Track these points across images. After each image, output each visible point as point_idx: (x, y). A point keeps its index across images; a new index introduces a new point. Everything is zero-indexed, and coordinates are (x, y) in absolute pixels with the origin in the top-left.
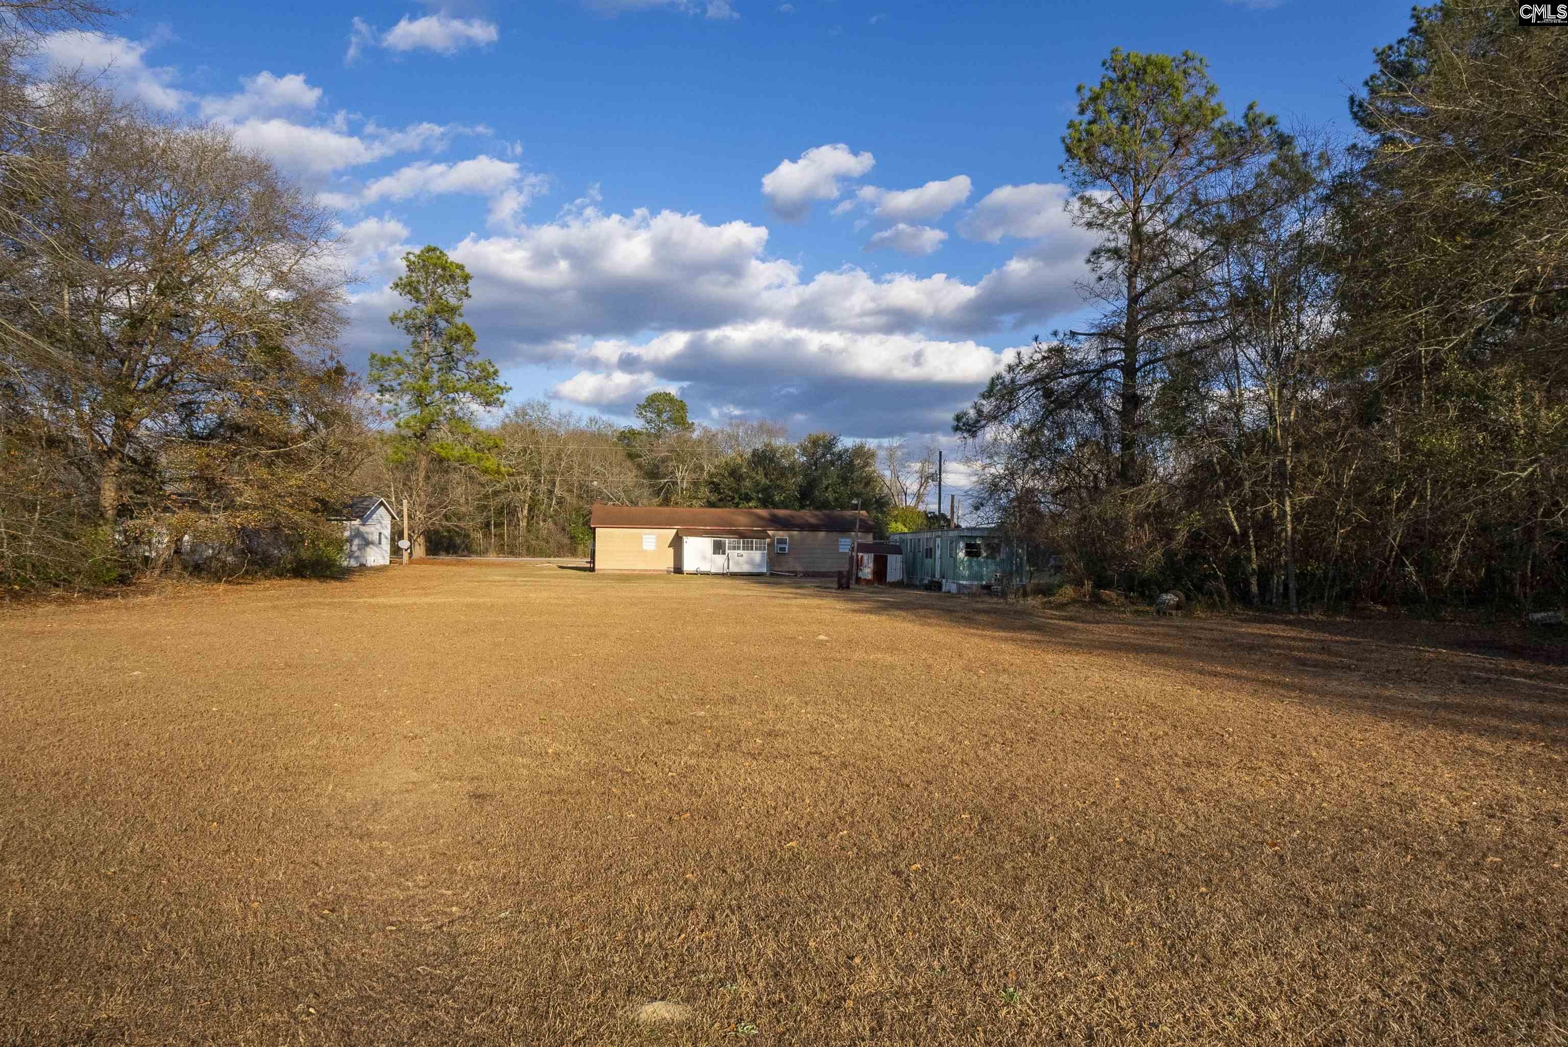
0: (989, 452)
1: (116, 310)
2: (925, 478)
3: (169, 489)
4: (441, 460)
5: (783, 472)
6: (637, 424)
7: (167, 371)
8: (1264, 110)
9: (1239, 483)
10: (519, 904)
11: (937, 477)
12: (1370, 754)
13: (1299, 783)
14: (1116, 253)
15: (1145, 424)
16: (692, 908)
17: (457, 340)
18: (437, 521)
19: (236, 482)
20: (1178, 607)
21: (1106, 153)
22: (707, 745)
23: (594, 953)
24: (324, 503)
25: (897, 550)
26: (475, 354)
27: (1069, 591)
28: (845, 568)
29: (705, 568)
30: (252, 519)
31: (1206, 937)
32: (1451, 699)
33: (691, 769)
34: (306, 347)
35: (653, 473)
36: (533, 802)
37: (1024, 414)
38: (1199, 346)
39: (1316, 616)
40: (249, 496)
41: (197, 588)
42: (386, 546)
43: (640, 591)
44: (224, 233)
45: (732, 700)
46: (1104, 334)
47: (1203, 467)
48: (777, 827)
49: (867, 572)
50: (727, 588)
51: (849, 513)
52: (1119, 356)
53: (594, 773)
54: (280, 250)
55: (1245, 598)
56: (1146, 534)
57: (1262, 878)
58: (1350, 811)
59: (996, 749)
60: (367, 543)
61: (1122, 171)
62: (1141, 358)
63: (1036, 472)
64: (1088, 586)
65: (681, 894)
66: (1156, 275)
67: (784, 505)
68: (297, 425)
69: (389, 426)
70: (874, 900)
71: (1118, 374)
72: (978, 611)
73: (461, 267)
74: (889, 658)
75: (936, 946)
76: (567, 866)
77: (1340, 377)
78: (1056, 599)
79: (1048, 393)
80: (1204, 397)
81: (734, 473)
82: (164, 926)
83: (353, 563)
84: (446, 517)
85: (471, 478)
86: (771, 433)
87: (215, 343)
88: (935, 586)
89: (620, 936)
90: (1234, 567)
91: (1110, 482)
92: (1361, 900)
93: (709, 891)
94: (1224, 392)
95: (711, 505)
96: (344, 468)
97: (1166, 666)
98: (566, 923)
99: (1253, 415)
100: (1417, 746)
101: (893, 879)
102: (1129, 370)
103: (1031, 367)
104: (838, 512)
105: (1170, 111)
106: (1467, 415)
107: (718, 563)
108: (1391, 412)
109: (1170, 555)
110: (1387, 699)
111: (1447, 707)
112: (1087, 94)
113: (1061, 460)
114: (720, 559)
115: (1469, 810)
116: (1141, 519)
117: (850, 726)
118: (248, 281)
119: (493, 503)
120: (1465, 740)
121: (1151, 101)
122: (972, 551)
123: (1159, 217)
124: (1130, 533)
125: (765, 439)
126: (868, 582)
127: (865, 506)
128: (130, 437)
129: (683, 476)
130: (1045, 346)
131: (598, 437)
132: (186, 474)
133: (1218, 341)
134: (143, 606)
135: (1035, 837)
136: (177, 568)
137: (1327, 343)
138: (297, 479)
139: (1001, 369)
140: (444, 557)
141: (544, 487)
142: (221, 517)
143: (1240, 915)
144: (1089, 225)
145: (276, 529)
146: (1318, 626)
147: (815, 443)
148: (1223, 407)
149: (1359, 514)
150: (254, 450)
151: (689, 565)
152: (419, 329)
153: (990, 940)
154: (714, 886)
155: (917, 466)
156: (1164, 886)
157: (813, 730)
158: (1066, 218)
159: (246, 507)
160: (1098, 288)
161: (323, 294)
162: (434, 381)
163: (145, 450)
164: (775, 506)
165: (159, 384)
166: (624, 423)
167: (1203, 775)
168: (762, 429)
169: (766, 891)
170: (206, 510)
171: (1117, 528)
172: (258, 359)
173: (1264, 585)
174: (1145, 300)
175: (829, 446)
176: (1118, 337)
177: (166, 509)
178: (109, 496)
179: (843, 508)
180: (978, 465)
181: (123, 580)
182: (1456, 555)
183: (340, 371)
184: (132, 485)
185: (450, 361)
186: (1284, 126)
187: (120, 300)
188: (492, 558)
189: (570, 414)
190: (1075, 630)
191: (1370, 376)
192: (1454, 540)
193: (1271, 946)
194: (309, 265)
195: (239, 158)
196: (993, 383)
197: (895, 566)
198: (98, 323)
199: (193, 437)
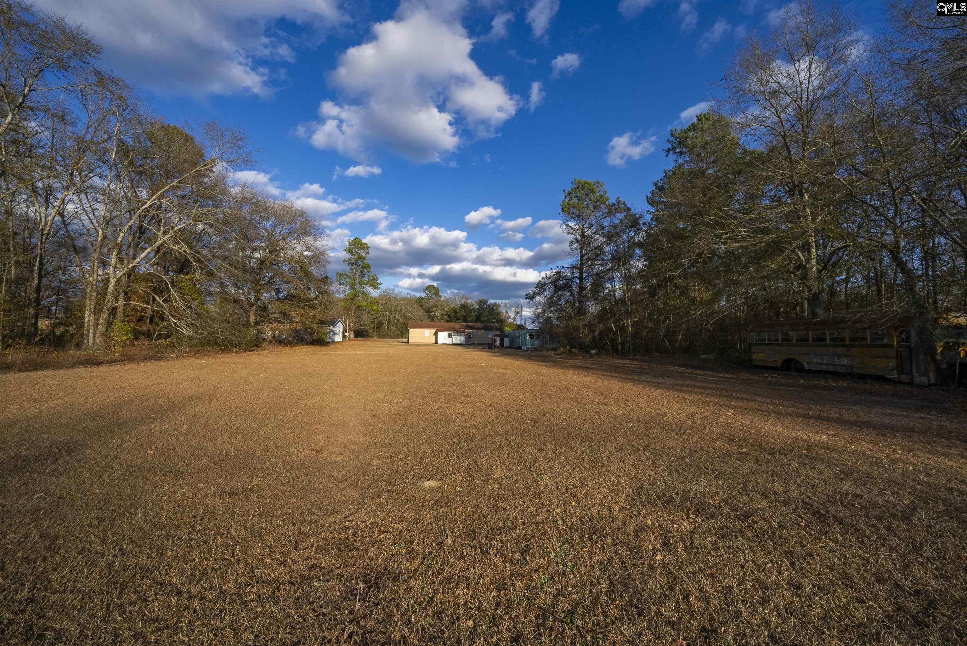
0: (537, 305)
1: (256, 258)
2: (516, 313)
3: (271, 316)
4: (359, 307)
5: (471, 311)
6: (423, 295)
7: (271, 278)
8: (622, 199)
9: (615, 315)
10: (385, 450)
11: (520, 313)
12: (653, 400)
13: (632, 409)
14: (577, 241)
15: (585, 296)
16: (441, 451)
17: (364, 268)
18: (358, 327)
19: (293, 314)
20: (596, 354)
21: (573, 210)
22: (446, 399)
23: (410, 465)
24: (321, 321)
25: (507, 336)
26: (370, 272)
27: (562, 349)
28: (491, 342)
29: (445, 342)
30: (298, 326)
31: (603, 458)
32: (678, 382)
33: (441, 407)
34: (316, 271)
35: (428, 311)
36: (390, 417)
37: (548, 293)
38: (602, 272)
39: (639, 357)
40: (297, 319)
41: (280, 348)
42: (341, 335)
43: (423, 349)
44: (290, 233)
45: (454, 385)
46: (573, 267)
47: (604, 309)
48: (468, 425)
49: (498, 343)
50: (452, 349)
51: (492, 325)
52: (577, 275)
53: (409, 409)
54: (309, 239)
55: (616, 351)
56: (586, 331)
57: (620, 439)
58: (647, 418)
59: (538, 400)
60: (335, 334)
61: (579, 216)
62: (584, 275)
63: (552, 311)
64: (568, 347)
65: (438, 447)
66: (589, 249)
67: (471, 322)
68: (313, 295)
69: (342, 296)
70: (499, 448)
71: (577, 280)
72: (533, 356)
73: (366, 244)
74: (504, 371)
75: (519, 463)
76: (401, 438)
77: (645, 282)
78: (558, 352)
79: (555, 286)
80: (603, 288)
81: (455, 311)
82: (272, 456)
83: (330, 340)
84: (361, 326)
85: (369, 313)
86: (467, 298)
87: (287, 269)
88: (520, 348)
89: (418, 460)
90: (613, 342)
91: (575, 315)
92: (650, 444)
93: (447, 446)
94: (610, 286)
95: (447, 321)
96: (328, 309)
97: (592, 373)
98: (400, 457)
99: (618, 294)
100: (668, 397)
101: (506, 442)
102: (581, 279)
103: (550, 278)
104: (489, 324)
105: (593, 198)
106: (682, 294)
107: (449, 341)
108: (661, 293)
109: (593, 338)
110: (659, 383)
111: (677, 385)
112: (567, 192)
113: (559, 307)
114: (450, 339)
115: (683, 416)
116: (585, 326)
117: (492, 393)
118: (298, 249)
119: (376, 321)
120: (682, 395)
121: (587, 195)
122: (531, 337)
123: (589, 231)
124: (581, 331)
125: (464, 300)
126: (498, 347)
127: (497, 322)
128: (259, 299)
129: (438, 312)
130: (554, 271)
131: (409, 299)
132: (277, 311)
133: (609, 270)
134: (263, 354)
135: (550, 427)
136: (274, 342)
137: (642, 270)
138: (312, 313)
139: (540, 279)
140: (359, 339)
141: (392, 316)
142: (288, 326)
143: (613, 451)
144: (568, 233)
145: (306, 329)
146: (639, 360)
147: (481, 302)
148: (610, 291)
149: (651, 325)
150: (299, 303)
151: (440, 341)
152: (352, 264)
153: (536, 460)
154: (449, 444)
155: (514, 309)
156: (591, 442)
157: (480, 394)
158: (561, 230)
159: (296, 322)
160: (571, 253)
161: (322, 253)
162: (357, 281)
163: (264, 303)
164: (468, 322)
165: (269, 282)
166: (418, 295)
167: (603, 407)
168: (464, 297)
169: (465, 446)
170: (283, 323)
171: (577, 329)
172: (301, 274)
173: (623, 348)
174: (585, 257)
175: (485, 302)
176: (577, 268)
177: (270, 323)
178: (252, 318)
179: (490, 322)
180: (533, 309)
181: (257, 346)
182: (680, 337)
183: (327, 278)
184: (260, 315)
185: (362, 275)
186: (628, 205)
187: (257, 255)
188: (376, 339)
189: (401, 292)
190: (563, 362)
191: (655, 281)
192: (679, 333)
193: (623, 460)
194: (318, 244)
195: (296, 210)
196: (538, 284)
197: (507, 341)
198: (250, 263)
199: (279, 299)
